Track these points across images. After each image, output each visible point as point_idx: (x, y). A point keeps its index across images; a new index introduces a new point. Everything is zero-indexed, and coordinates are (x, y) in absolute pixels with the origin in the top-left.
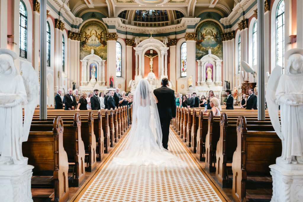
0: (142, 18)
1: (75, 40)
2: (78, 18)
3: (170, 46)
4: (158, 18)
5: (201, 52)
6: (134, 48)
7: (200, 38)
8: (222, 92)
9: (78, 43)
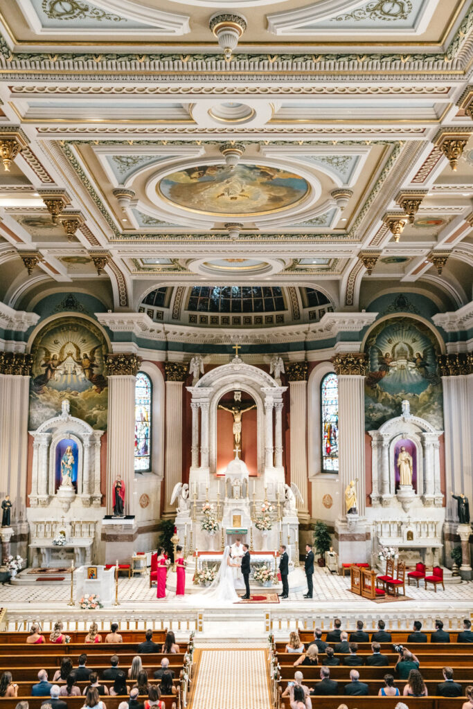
0: (212, 301)
1: (14, 374)
2: (24, 314)
3: (291, 383)
4: (257, 302)
5: (379, 406)
6: (189, 389)
7: (377, 367)
8: (444, 526)
9: (23, 381)
